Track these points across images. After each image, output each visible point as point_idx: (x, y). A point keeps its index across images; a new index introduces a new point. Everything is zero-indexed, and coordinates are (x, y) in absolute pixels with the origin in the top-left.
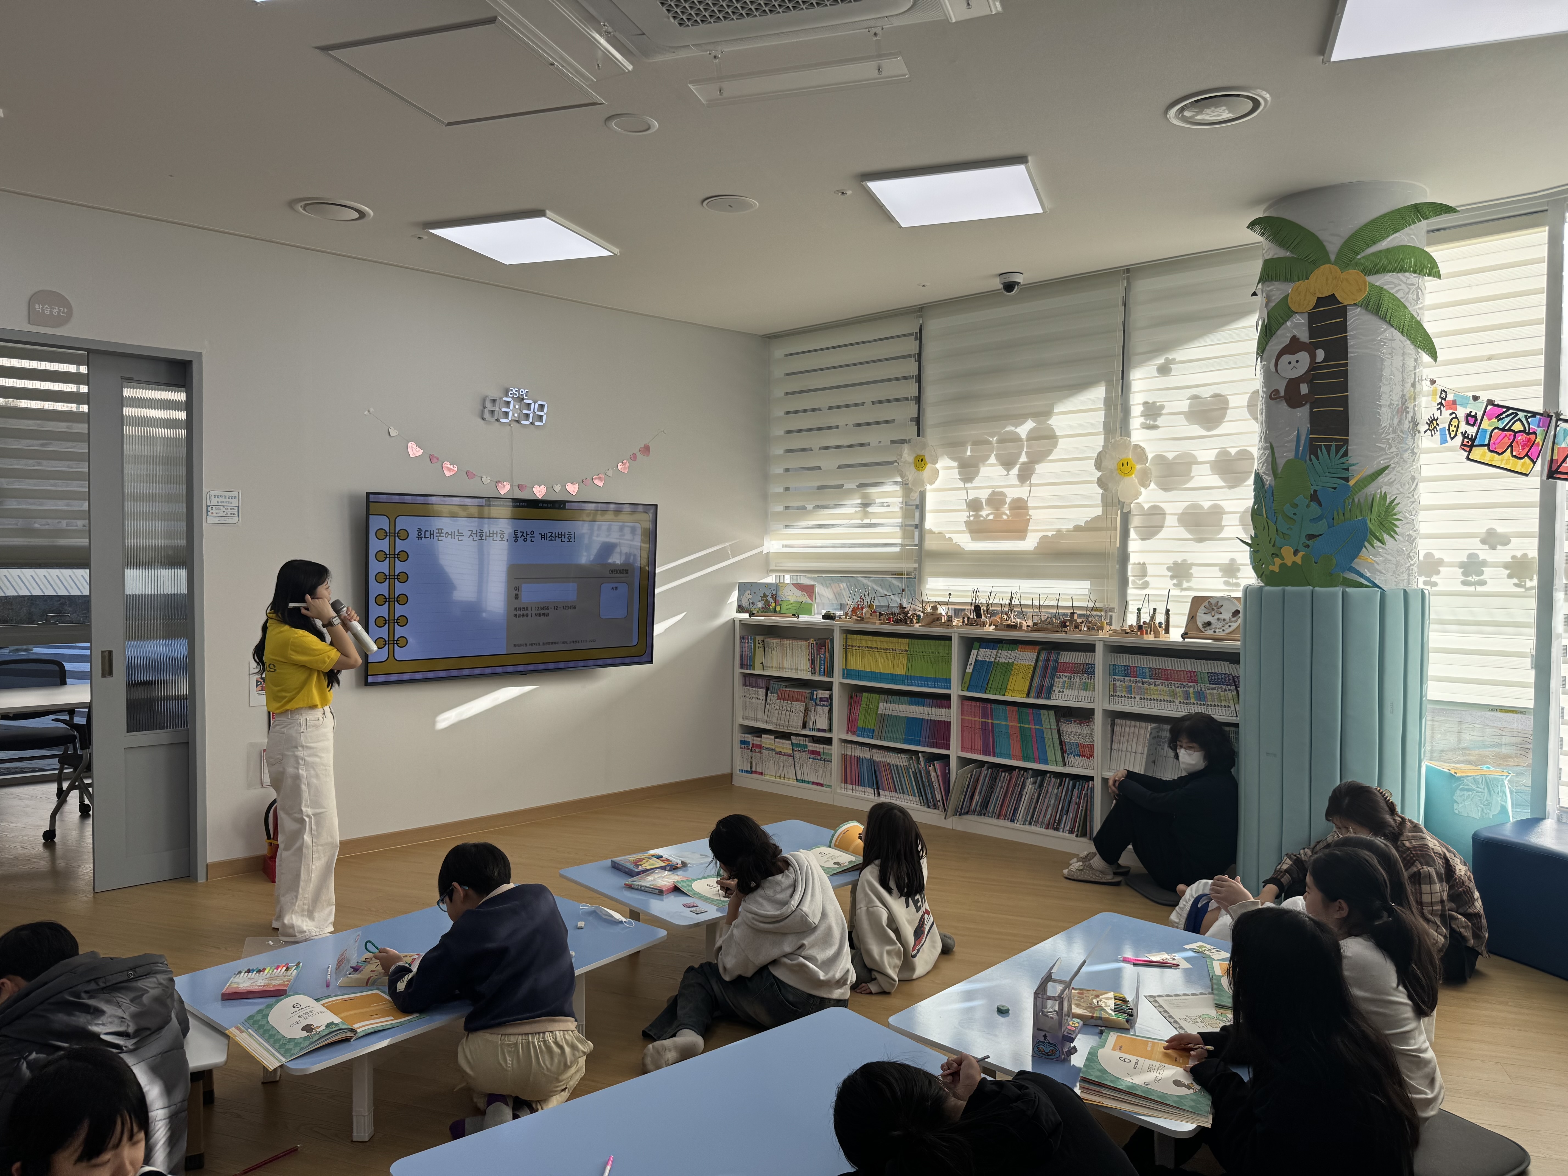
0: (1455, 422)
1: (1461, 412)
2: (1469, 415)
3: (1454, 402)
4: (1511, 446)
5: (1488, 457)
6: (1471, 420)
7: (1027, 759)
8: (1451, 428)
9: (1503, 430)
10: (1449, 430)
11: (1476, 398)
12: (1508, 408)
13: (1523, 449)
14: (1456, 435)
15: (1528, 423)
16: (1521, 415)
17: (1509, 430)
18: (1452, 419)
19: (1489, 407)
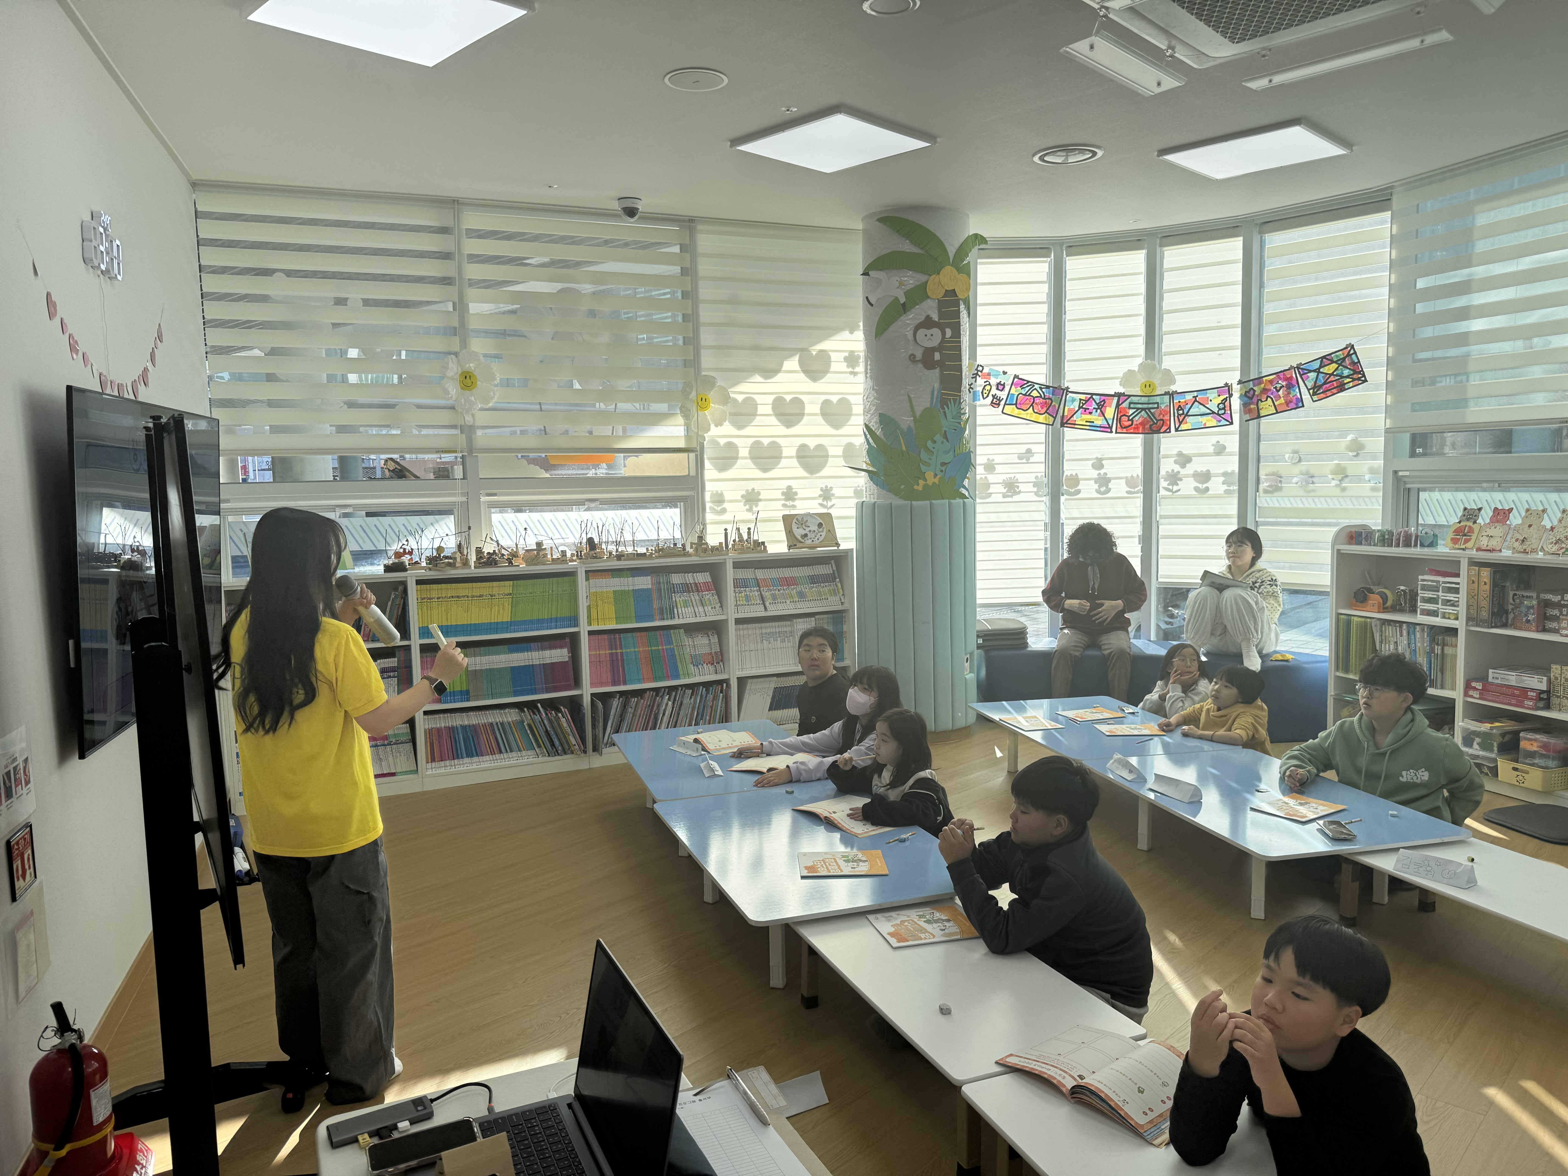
0: (988, 388)
1: (994, 381)
2: (998, 384)
3: (989, 374)
4: (1032, 405)
5: (1016, 412)
6: (1000, 387)
7: (655, 679)
8: (984, 392)
9: (1025, 395)
10: (982, 392)
11: (1005, 373)
12: (1028, 382)
13: (1042, 408)
14: (988, 396)
15: (1043, 393)
16: (1036, 386)
17: (1029, 395)
18: (985, 386)
19: (1016, 380)
